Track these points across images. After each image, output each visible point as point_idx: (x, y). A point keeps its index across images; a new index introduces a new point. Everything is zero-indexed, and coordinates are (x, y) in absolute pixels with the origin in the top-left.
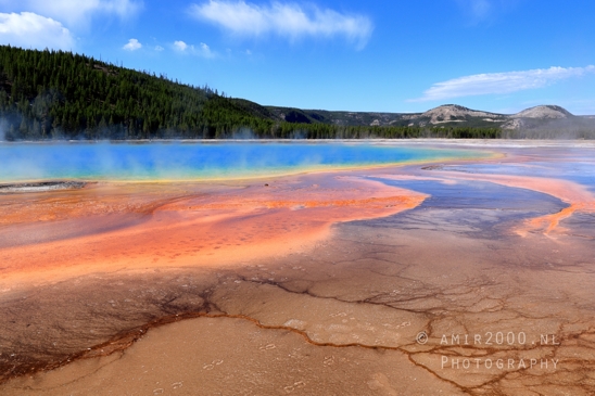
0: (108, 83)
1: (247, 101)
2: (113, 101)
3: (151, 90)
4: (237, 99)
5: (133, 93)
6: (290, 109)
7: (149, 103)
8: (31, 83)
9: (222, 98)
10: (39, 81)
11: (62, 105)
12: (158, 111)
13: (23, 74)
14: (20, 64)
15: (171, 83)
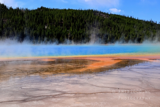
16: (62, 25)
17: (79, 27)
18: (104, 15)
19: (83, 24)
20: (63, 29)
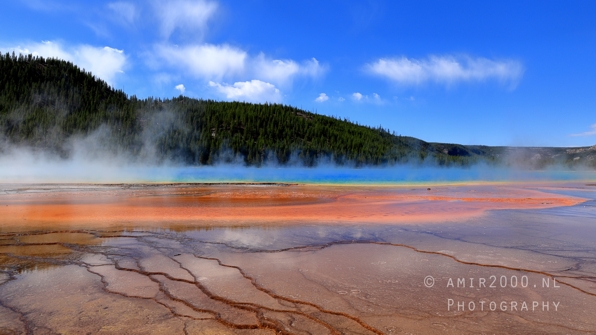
0: (306, 125)
1: (414, 139)
2: (310, 139)
3: (338, 130)
4: (406, 137)
5: (324, 133)
6: (452, 145)
7: (336, 140)
8: (256, 127)
9: (393, 136)
10: (261, 126)
11: (275, 142)
12: (342, 146)
13: (252, 121)
14: (250, 113)
15: (353, 124)
16: (242, 131)
17: (274, 136)
18: (304, 116)
19: (281, 131)
20: (246, 139)
